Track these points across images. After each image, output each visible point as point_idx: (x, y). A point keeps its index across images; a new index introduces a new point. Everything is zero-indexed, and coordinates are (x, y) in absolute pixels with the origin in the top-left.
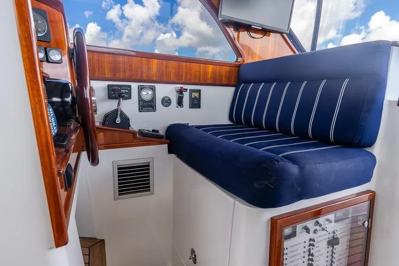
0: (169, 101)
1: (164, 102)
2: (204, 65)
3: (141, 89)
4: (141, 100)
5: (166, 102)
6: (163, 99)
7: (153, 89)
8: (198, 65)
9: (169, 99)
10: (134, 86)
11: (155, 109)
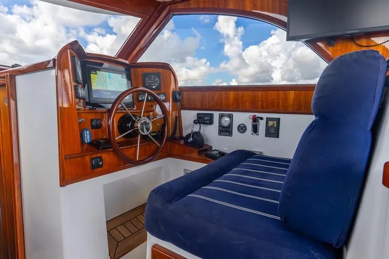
0: (244, 128)
1: (240, 128)
2: (283, 92)
3: (221, 116)
4: (220, 126)
5: (242, 129)
6: (239, 126)
7: (231, 117)
8: (276, 92)
9: (245, 126)
10: (216, 114)
11: (232, 134)
